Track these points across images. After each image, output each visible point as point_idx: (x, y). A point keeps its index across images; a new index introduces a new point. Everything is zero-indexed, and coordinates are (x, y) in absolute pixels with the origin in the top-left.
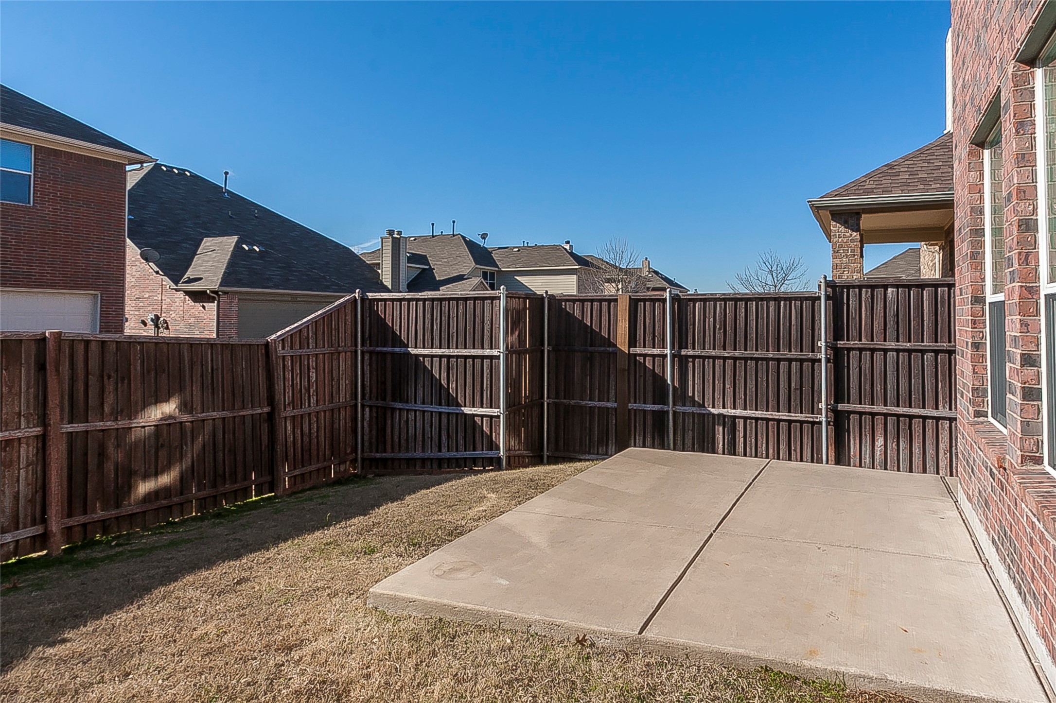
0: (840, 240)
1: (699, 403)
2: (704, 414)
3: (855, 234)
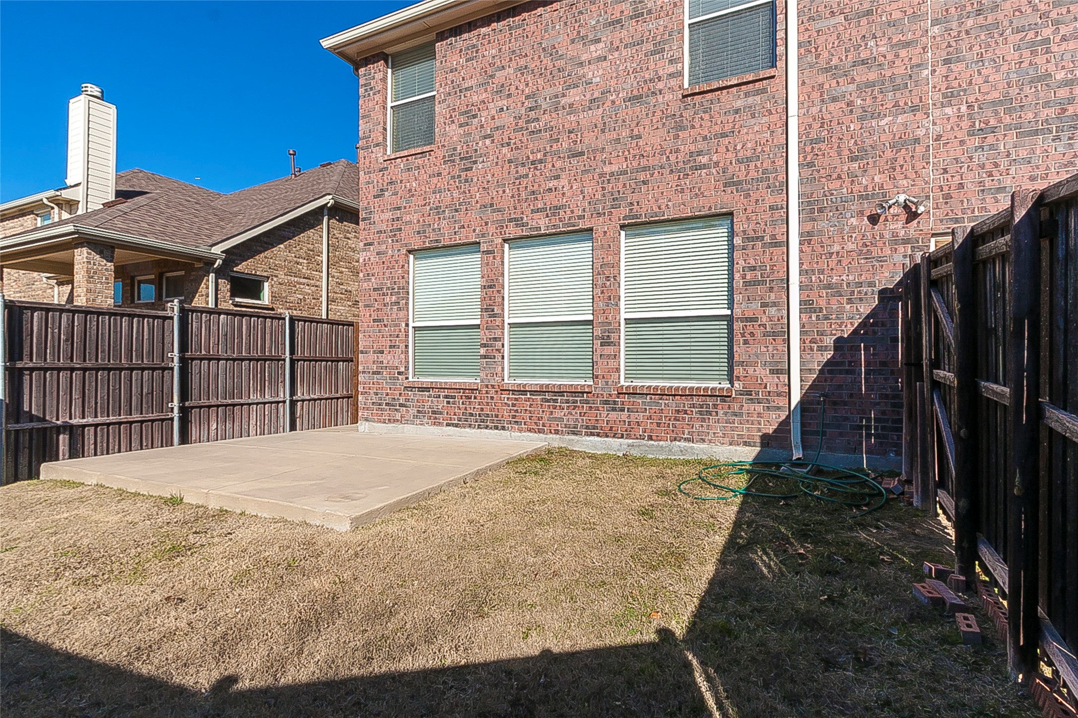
0: (95, 267)
1: (38, 417)
2: (46, 428)
3: (109, 264)
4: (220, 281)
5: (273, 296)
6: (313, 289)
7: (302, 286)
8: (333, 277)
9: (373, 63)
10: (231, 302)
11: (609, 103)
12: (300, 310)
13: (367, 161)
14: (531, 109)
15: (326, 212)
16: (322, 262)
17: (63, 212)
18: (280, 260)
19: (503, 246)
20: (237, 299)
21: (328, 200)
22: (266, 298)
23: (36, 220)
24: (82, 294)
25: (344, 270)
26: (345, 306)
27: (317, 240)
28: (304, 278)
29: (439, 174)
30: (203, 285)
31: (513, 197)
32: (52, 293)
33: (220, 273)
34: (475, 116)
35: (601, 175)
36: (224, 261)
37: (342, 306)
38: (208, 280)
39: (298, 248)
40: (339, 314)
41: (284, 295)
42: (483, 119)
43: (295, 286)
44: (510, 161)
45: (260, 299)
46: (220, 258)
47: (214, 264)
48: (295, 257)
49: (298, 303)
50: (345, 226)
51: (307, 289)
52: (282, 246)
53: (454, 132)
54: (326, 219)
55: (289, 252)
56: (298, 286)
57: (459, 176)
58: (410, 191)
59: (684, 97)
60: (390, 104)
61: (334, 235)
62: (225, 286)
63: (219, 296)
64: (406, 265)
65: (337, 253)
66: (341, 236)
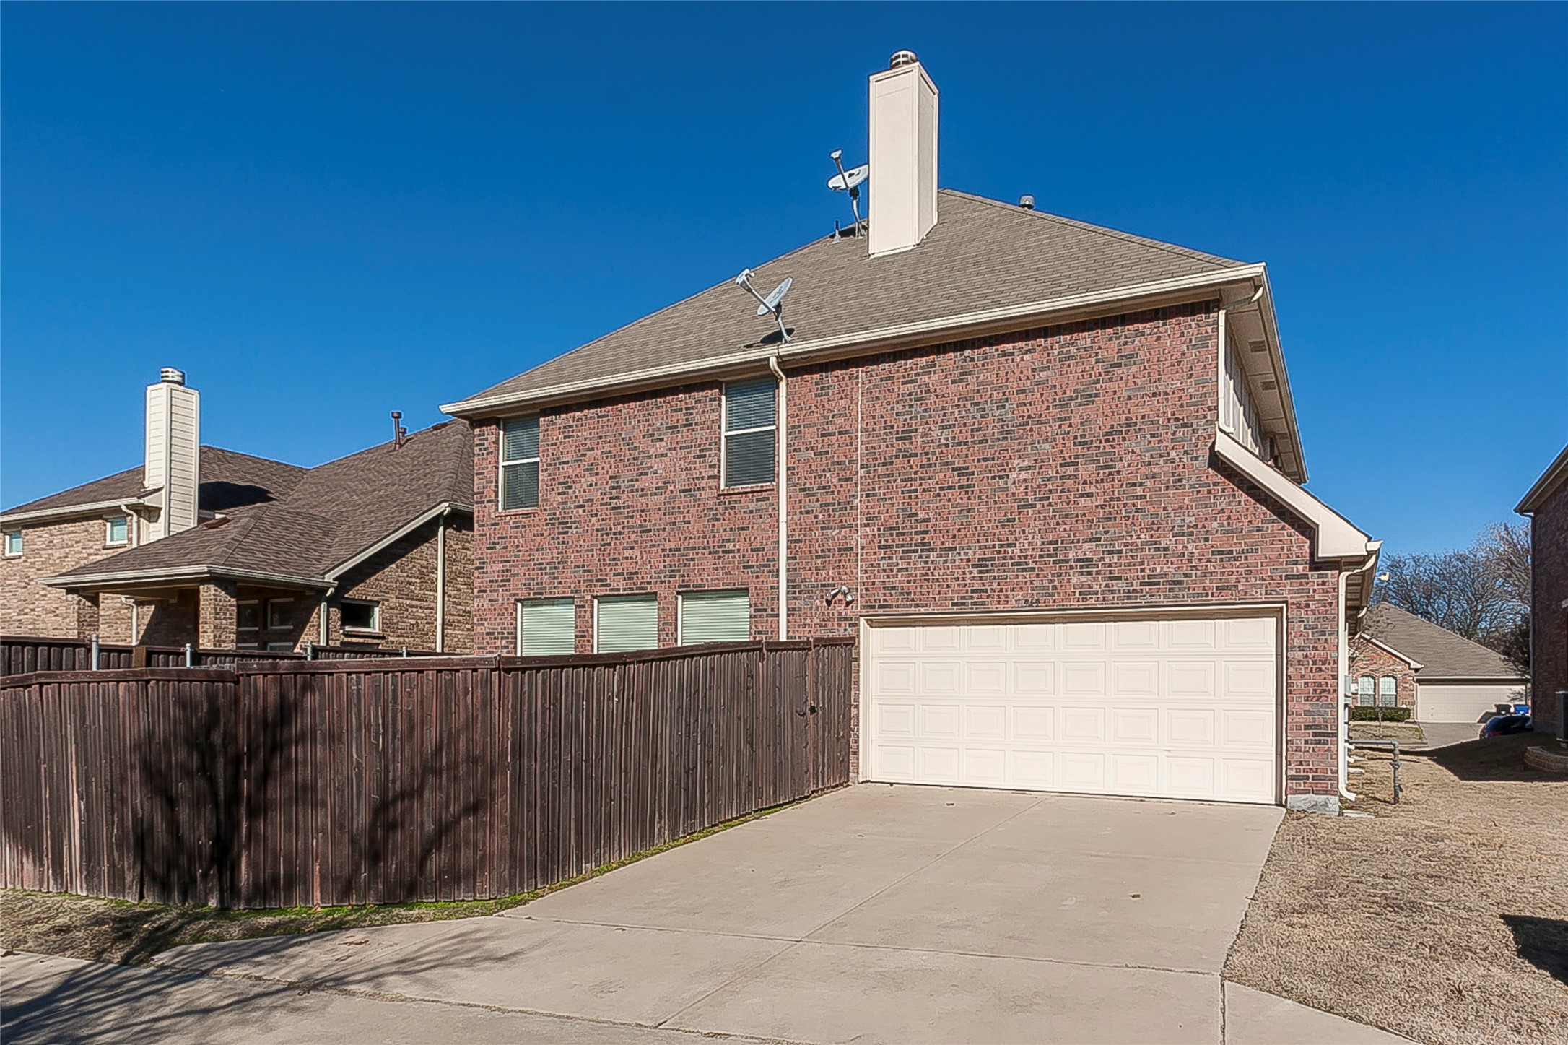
0: (221, 603)
4: (331, 609)
5: (385, 623)
6: (427, 611)
7: (415, 610)
8: (449, 596)
9: (487, 426)
10: (341, 631)
11: (669, 492)
12: (413, 637)
13: (481, 514)
14: (613, 488)
15: (441, 521)
16: (437, 579)
17: (142, 519)
18: (391, 582)
19: (592, 602)
20: (348, 628)
21: (445, 508)
22: (376, 625)
23: (105, 525)
24: (209, 631)
25: (462, 587)
26: (463, 630)
27: (432, 554)
28: (416, 600)
29: (542, 535)
30: (314, 615)
31: (599, 560)
32: (129, 615)
33: (331, 602)
34: (570, 487)
35: (663, 550)
36: (336, 589)
37: (459, 630)
38: (319, 610)
39: (411, 566)
40: (456, 639)
41: (395, 621)
42: (577, 491)
43: (407, 610)
44: (597, 530)
45: (369, 627)
46: (333, 587)
47: (327, 592)
48: (408, 576)
49: (410, 629)
50: (464, 534)
51: (420, 613)
52: (394, 566)
53: (555, 498)
54: (441, 529)
55: (401, 571)
56: (410, 610)
57: (558, 538)
58: (518, 546)
59: (719, 495)
60: (501, 463)
61: (451, 546)
62: (336, 614)
63: (330, 626)
64: (514, 613)
65: (454, 568)
66: (460, 547)
